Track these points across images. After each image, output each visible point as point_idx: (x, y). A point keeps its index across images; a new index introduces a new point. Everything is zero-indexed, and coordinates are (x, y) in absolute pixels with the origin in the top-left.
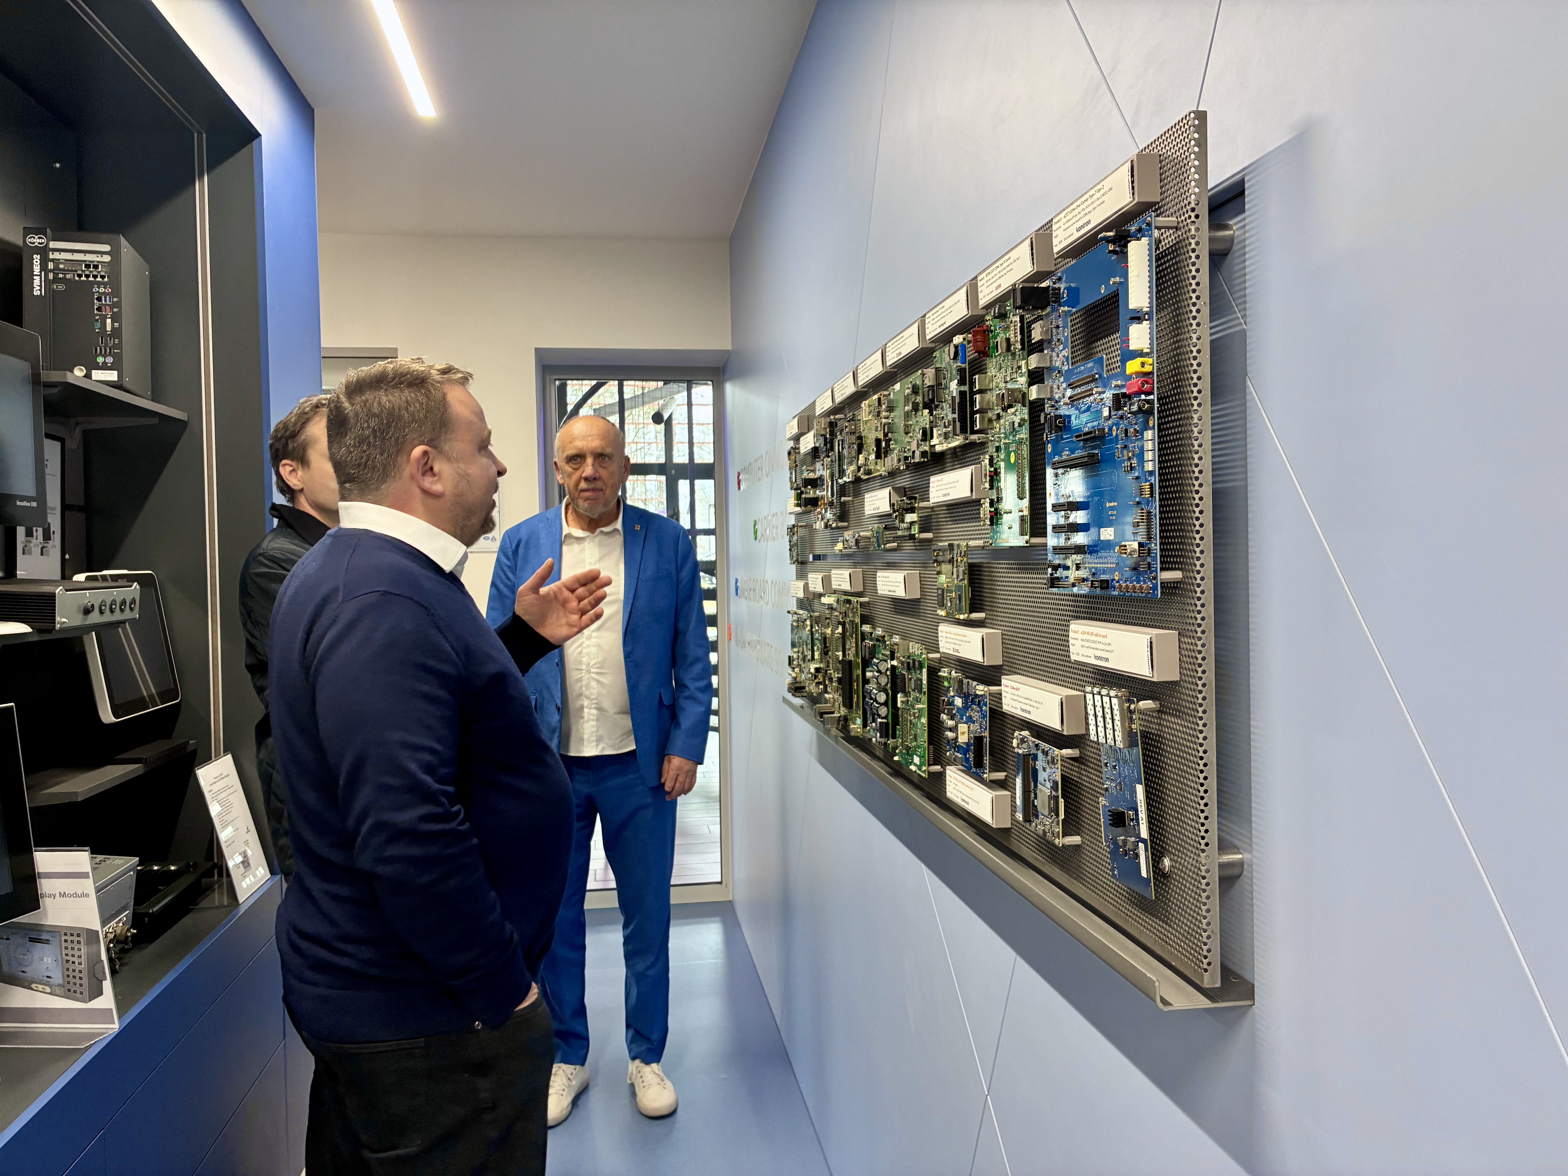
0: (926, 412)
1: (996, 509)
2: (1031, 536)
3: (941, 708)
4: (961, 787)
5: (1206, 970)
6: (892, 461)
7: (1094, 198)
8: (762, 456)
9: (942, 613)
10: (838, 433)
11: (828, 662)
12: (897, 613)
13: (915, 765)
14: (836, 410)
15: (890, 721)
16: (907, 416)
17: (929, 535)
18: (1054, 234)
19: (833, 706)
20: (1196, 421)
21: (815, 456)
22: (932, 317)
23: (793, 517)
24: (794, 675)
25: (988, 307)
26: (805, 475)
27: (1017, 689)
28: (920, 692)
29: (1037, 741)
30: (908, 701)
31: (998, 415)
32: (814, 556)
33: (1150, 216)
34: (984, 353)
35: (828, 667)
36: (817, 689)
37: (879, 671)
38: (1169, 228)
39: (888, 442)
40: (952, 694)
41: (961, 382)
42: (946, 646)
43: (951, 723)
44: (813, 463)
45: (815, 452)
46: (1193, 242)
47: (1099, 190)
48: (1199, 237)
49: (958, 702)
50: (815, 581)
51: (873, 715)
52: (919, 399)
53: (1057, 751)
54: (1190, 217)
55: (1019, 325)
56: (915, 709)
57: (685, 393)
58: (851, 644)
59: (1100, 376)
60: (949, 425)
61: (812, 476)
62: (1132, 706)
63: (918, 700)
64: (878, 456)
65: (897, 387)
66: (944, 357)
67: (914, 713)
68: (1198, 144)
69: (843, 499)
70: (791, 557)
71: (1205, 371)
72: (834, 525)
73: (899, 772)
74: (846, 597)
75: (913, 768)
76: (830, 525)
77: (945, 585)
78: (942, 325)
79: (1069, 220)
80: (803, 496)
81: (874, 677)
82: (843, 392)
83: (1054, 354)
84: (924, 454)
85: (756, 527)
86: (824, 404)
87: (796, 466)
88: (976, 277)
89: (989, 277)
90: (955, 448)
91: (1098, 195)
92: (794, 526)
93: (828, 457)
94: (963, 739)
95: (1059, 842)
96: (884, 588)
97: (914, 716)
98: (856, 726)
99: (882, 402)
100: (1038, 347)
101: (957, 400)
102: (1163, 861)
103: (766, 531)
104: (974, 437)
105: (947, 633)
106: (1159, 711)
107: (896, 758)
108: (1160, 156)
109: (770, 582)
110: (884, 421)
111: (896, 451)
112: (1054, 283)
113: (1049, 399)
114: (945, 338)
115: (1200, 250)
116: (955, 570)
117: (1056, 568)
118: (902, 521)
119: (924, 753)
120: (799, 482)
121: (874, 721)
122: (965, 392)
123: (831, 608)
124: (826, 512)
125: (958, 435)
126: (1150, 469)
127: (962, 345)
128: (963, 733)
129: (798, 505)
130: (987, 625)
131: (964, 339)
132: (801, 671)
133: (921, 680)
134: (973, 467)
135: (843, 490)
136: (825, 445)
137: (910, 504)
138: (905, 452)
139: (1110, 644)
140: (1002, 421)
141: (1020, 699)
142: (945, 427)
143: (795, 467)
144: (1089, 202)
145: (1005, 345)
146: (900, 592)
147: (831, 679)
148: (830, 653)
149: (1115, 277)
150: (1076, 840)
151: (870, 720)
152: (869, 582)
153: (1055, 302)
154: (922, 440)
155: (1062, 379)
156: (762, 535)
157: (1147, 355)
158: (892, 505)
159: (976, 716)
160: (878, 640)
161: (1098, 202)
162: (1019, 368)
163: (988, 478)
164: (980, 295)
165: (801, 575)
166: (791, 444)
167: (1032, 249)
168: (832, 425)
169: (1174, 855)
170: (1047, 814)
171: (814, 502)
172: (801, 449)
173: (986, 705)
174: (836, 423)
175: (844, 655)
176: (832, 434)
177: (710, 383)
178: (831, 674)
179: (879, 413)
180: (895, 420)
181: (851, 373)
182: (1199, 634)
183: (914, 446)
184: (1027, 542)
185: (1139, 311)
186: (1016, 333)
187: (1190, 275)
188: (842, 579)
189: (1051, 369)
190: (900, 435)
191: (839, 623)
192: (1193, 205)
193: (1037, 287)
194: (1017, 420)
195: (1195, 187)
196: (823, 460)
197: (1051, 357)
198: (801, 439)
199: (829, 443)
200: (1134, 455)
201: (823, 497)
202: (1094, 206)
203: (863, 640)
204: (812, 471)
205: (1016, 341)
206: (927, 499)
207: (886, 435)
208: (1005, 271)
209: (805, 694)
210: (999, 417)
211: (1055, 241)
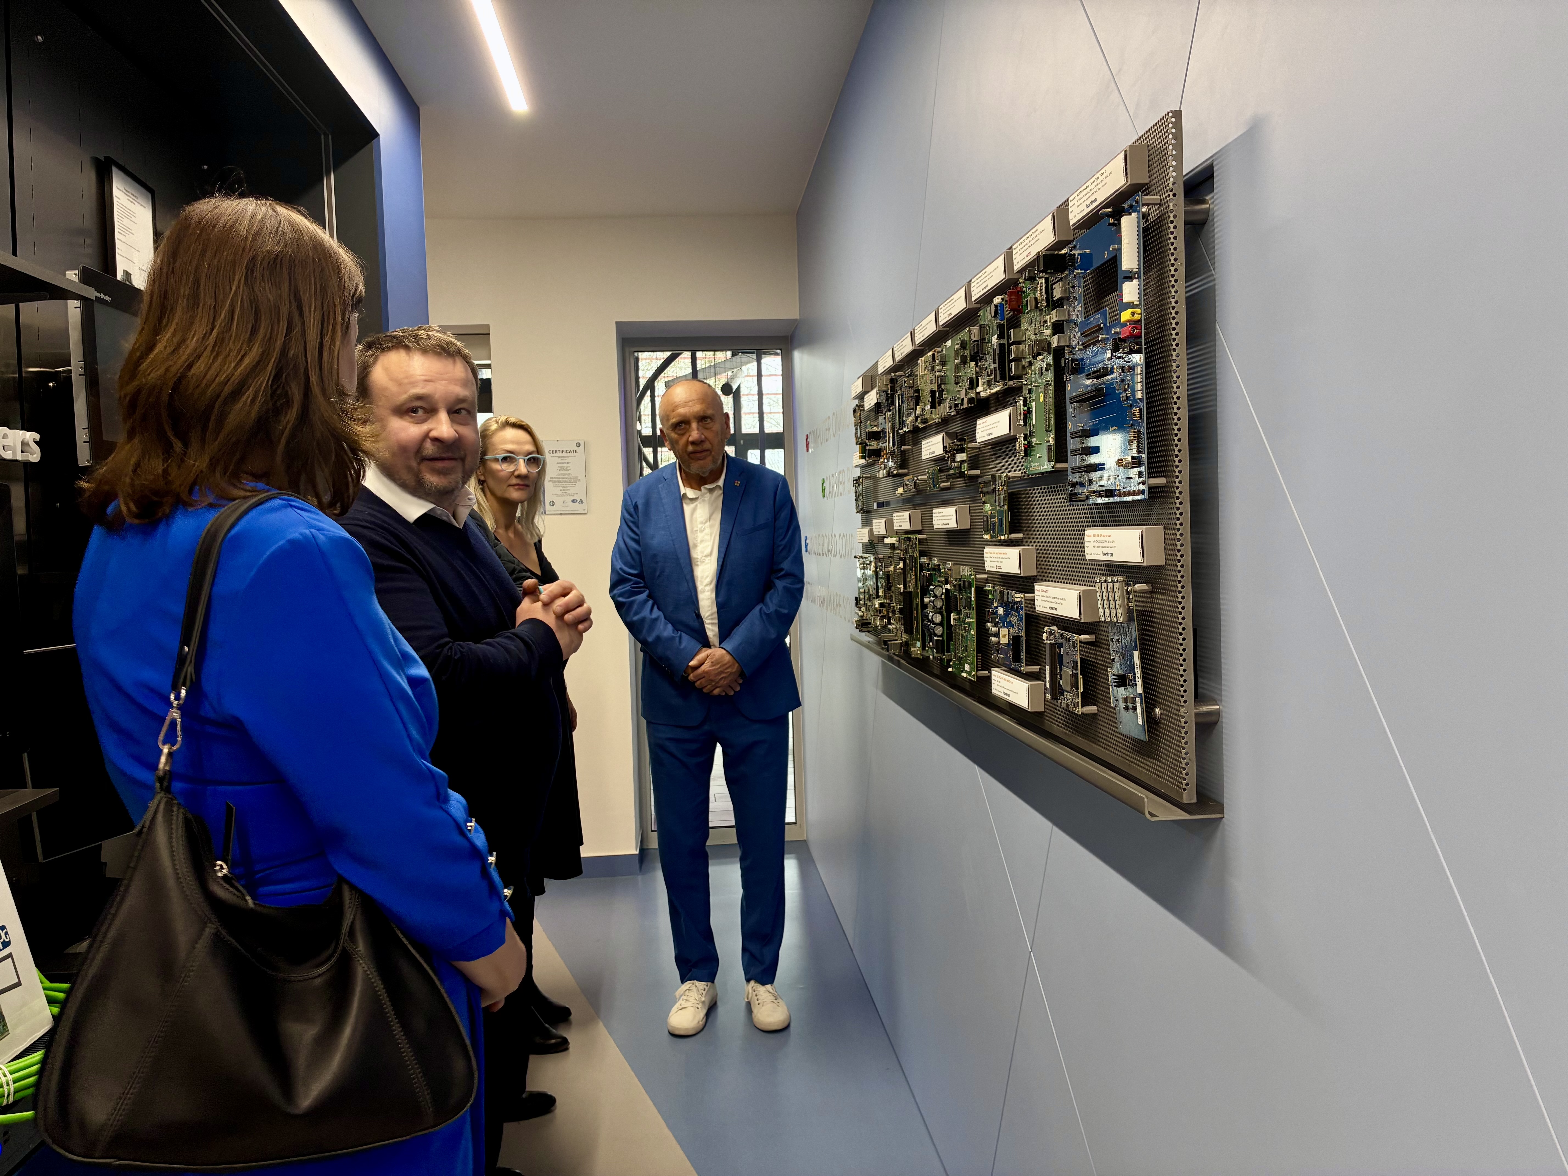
0: (973, 364)
1: (1029, 442)
2: (1056, 462)
3: (987, 619)
4: (1003, 683)
5: (1185, 790)
6: (944, 409)
7: (1099, 180)
8: (829, 417)
9: (987, 537)
10: (898, 388)
11: (891, 596)
12: (951, 544)
13: (966, 672)
14: (896, 368)
15: (945, 638)
16: (957, 368)
17: (977, 472)
18: (1070, 210)
19: (896, 635)
20: (1174, 357)
21: (878, 411)
22: (977, 282)
23: (858, 469)
24: (861, 614)
25: (1021, 271)
26: (869, 429)
27: (1046, 591)
28: (970, 609)
29: (1062, 632)
30: (960, 618)
31: (1030, 362)
32: (878, 504)
33: (1139, 197)
34: (1018, 311)
35: (891, 600)
36: (882, 623)
37: (935, 596)
38: (1155, 204)
39: (941, 392)
40: (995, 605)
41: (1000, 337)
42: (990, 564)
43: (994, 629)
44: (877, 418)
45: (878, 407)
46: (1171, 215)
47: (1103, 174)
48: (1176, 212)
49: (1001, 611)
50: (879, 526)
51: (930, 635)
52: (967, 353)
53: (1076, 637)
54: (1169, 195)
55: (1044, 286)
56: (965, 624)
57: (755, 363)
58: (911, 577)
59: (1105, 325)
60: (991, 374)
61: (875, 429)
62: (1130, 588)
63: (968, 616)
64: (933, 406)
65: (949, 343)
66: (987, 316)
67: (965, 627)
68: (1175, 138)
69: (903, 447)
70: (857, 506)
71: (1182, 317)
72: (895, 472)
73: (954, 681)
74: (906, 536)
75: (964, 675)
76: (892, 472)
77: (989, 513)
78: (985, 288)
79: (1081, 198)
80: (867, 448)
81: (931, 601)
82: (902, 351)
83: (1071, 309)
84: (971, 400)
85: (824, 485)
86: (885, 363)
87: (861, 422)
88: (1011, 248)
89: (1022, 246)
90: (996, 393)
91: (1102, 178)
92: (859, 477)
93: (890, 410)
94: (1004, 640)
95: (1079, 711)
96: (939, 522)
97: (965, 630)
98: (916, 649)
99: (936, 358)
100: (1058, 304)
101: (997, 352)
102: (1155, 711)
103: (833, 487)
104: (1011, 383)
105: (991, 553)
106: (1152, 592)
107: (950, 669)
108: (1148, 146)
109: (837, 536)
110: (937, 374)
111: (948, 400)
112: (1071, 251)
113: (1068, 346)
114: (987, 299)
115: (1177, 222)
116: (997, 497)
117: (1074, 485)
118: (954, 461)
119: (973, 659)
120: (864, 437)
121: (931, 640)
122: (1004, 344)
123: (892, 547)
124: (888, 461)
125: (999, 382)
126: (1140, 397)
127: (1001, 304)
128: (1004, 636)
129: (863, 457)
130: (1024, 544)
131: (1002, 299)
132: (867, 609)
133: (970, 598)
134: (1011, 408)
135: (902, 440)
136: (887, 400)
137: (960, 445)
138: (955, 400)
139: (1113, 542)
140: (1033, 367)
141: (1048, 599)
142: (988, 376)
143: (859, 424)
144: (1096, 183)
145: (1033, 304)
146: (952, 524)
147: (894, 612)
148: (893, 588)
149: (1113, 244)
150: (1093, 709)
151: (927, 639)
152: (927, 519)
153: (1071, 266)
154: (969, 389)
155: (1077, 330)
156: (830, 493)
157: (1137, 306)
158: (945, 447)
159: (1014, 620)
160: (934, 569)
161: (1102, 184)
162: (1046, 322)
163: (1022, 416)
164: (1014, 261)
165: (867, 523)
166: (856, 402)
167: (1054, 224)
168: (893, 381)
169: (1163, 704)
170: (1069, 690)
171: (877, 453)
172: (865, 406)
173: (1022, 610)
174: (897, 380)
175: (905, 587)
176: (893, 390)
177: (779, 351)
178: (893, 607)
179: (933, 367)
180: (948, 373)
181: (909, 334)
182: (1178, 526)
183: (963, 394)
184: (1053, 467)
185: (1130, 271)
186: (1042, 293)
187: (1169, 242)
188: (902, 520)
189: (1069, 321)
190: (951, 387)
191: (901, 559)
192: (1171, 185)
193: (1058, 254)
194: (1044, 365)
195: (1173, 171)
196: (885, 414)
197: (1069, 311)
198: (866, 397)
199: (890, 399)
200: (1128, 387)
201: (885, 448)
202: (1099, 186)
203: (921, 570)
204: (875, 426)
205: (1043, 300)
206: (974, 441)
207: (939, 386)
208: (1033, 241)
209: (870, 629)
210: (1030, 364)
211: (1071, 216)
